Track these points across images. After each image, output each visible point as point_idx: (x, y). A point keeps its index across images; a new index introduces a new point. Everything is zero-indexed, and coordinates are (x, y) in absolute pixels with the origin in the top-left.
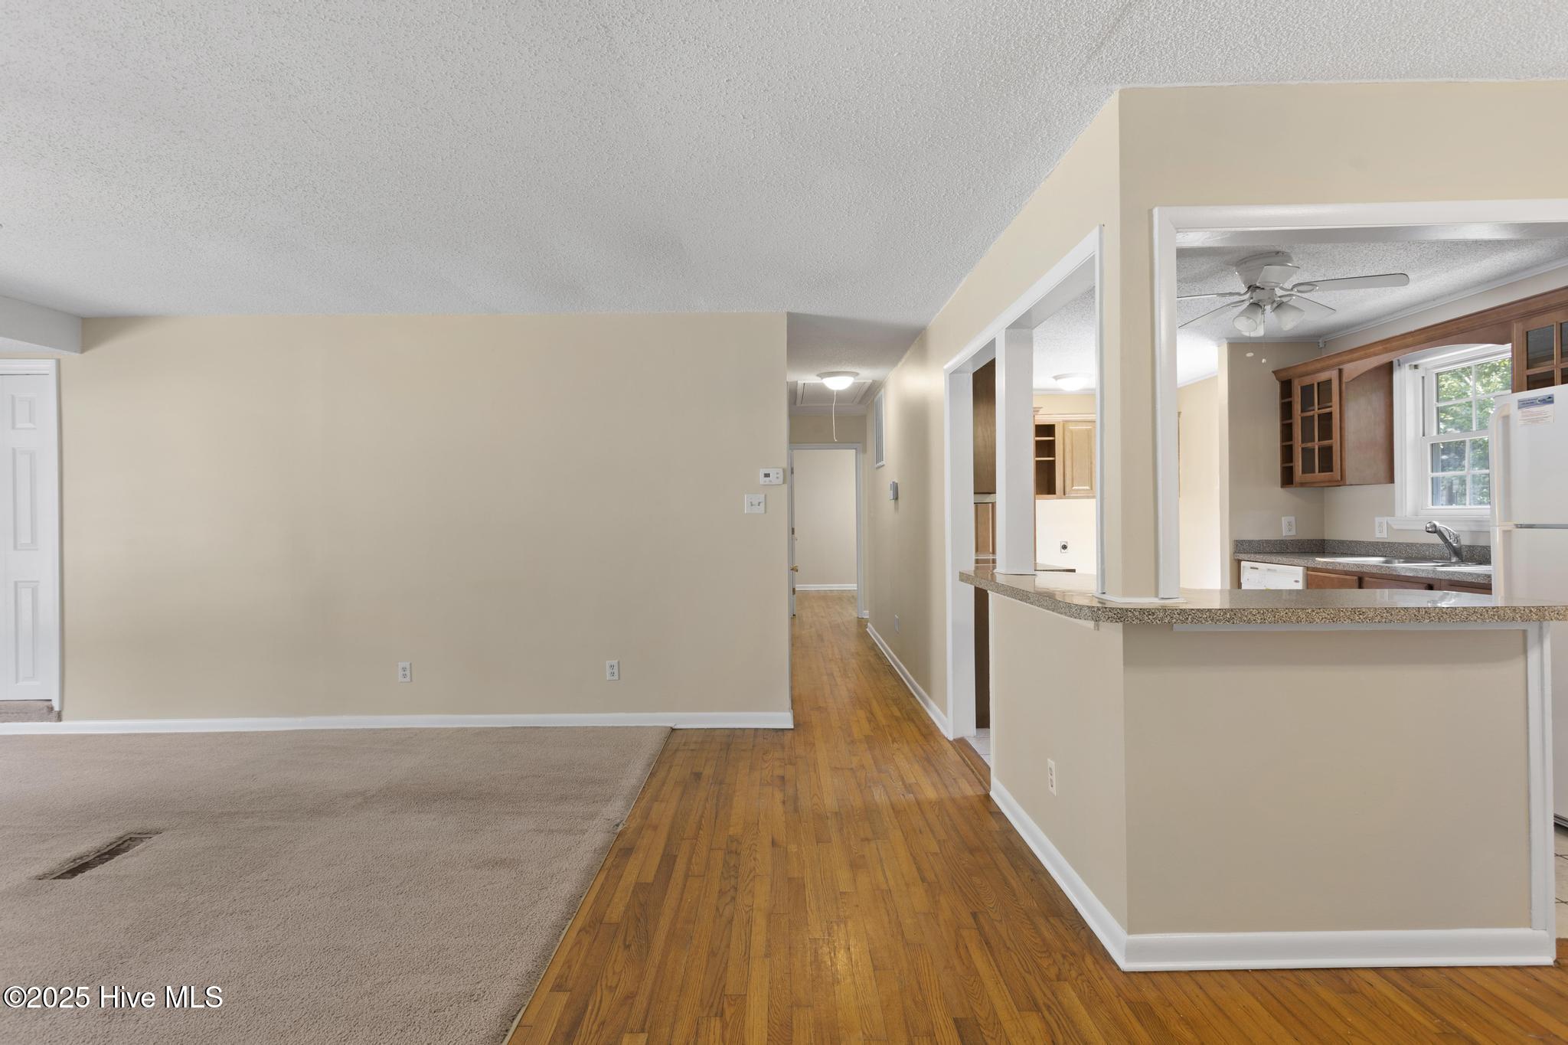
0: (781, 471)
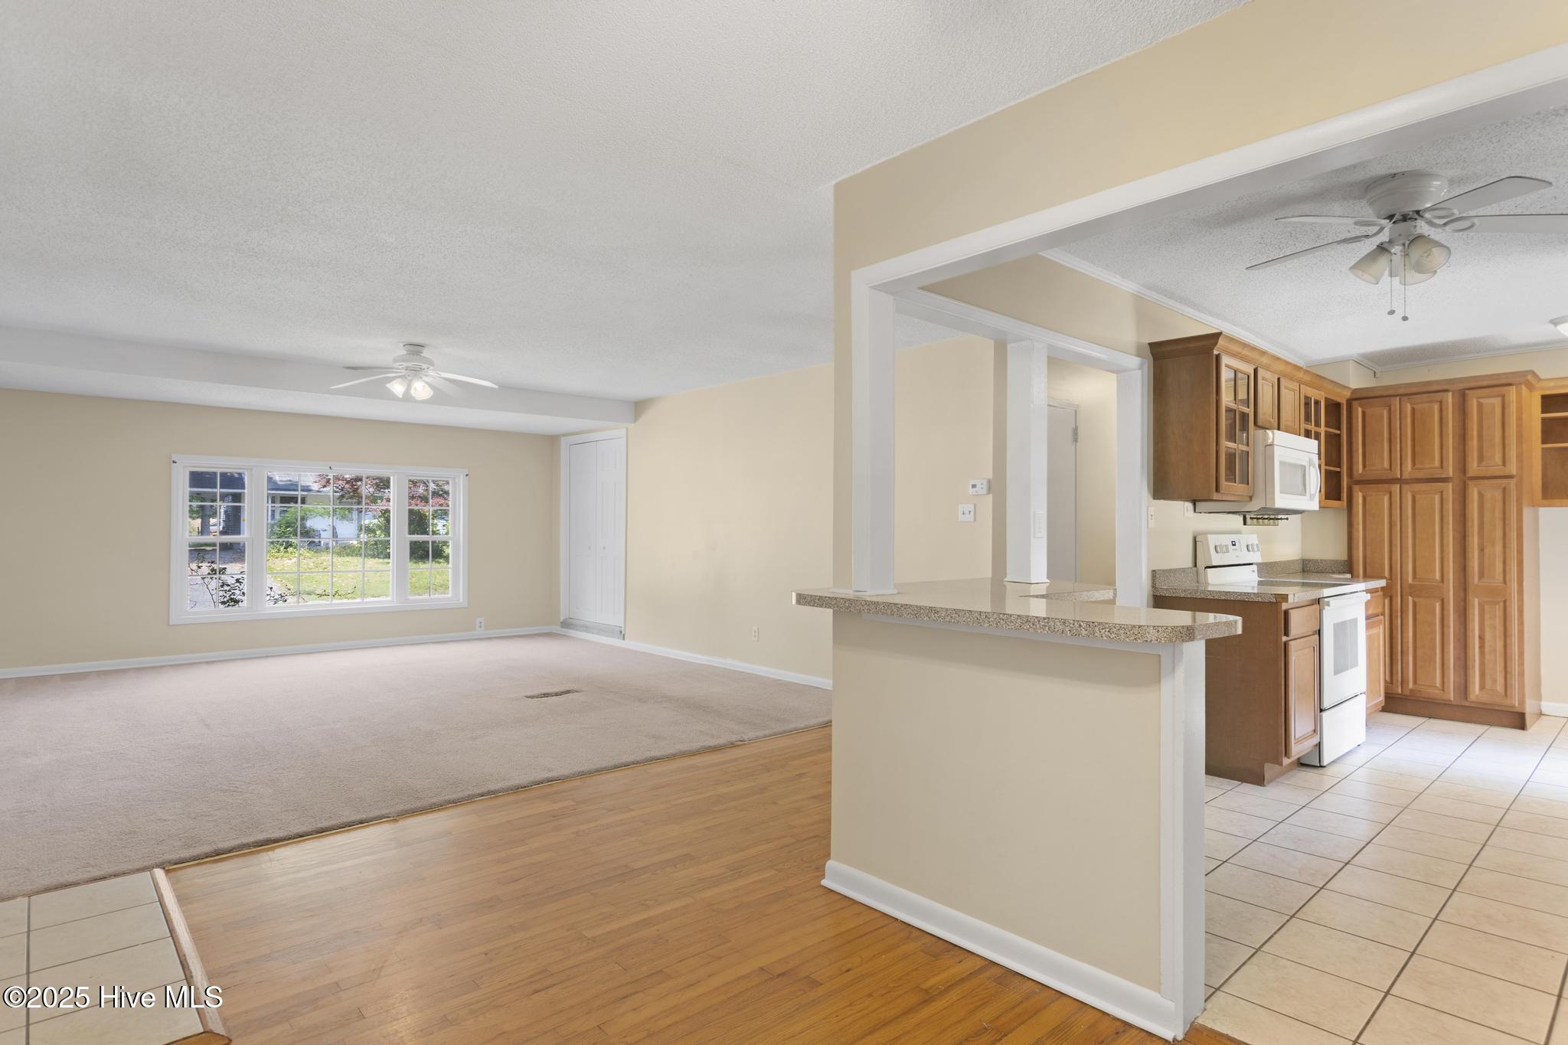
0: (985, 482)
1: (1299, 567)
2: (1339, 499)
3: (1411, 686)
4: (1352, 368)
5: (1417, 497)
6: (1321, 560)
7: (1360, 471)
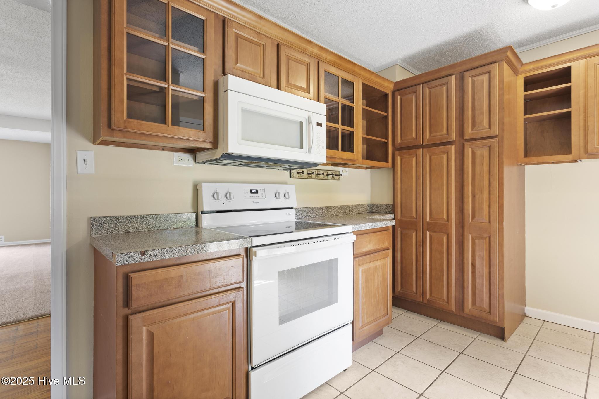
1: (368, 209)
2: (386, 161)
3: (428, 297)
4: (398, 70)
5: (432, 157)
6: (380, 204)
7: (399, 141)
